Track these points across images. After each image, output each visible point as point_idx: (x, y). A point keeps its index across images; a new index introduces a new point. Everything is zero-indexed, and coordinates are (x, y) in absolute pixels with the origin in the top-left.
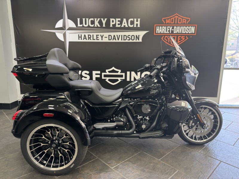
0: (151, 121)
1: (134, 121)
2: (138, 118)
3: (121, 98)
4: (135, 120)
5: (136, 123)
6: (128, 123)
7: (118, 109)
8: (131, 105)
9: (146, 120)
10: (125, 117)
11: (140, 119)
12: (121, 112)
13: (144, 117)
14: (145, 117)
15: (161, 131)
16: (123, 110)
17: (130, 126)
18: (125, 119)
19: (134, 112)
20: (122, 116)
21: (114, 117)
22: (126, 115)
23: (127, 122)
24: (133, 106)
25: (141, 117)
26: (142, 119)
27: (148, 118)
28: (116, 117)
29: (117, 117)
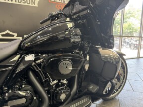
0: (70, 85)
1: (45, 91)
2: (51, 84)
3: (18, 55)
4: (46, 89)
5: (48, 92)
6: (35, 98)
7: (15, 75)
8: (39, 65)
9: (63, 84)
10: (29, 87)
11: (54, 85)
12: (21, 79)
13: (59, 81)
14: (61, 81)
15: (87, 97)
16: (24, 75)
17: (39, 100)
18: (28, 92)
19: (42, 76)
20: (23, 86)
21: (6, 93)
22: (30, 83)
23: (33, 94)
24: (42, 66)
25: (55, 82)
26: (57, 85)
27: (65, 82)
28: (10, 91)
29: (12, 90)
